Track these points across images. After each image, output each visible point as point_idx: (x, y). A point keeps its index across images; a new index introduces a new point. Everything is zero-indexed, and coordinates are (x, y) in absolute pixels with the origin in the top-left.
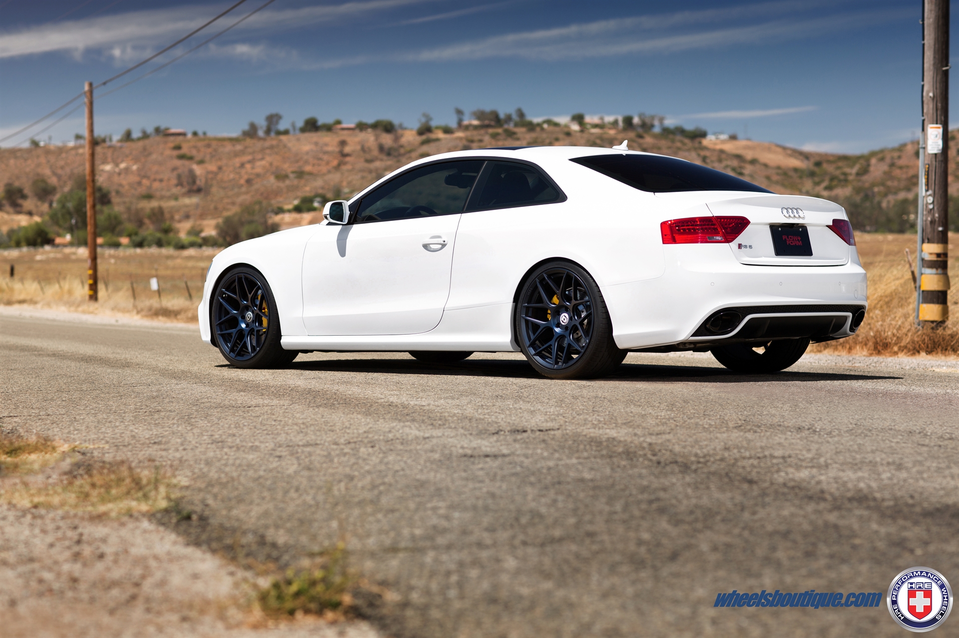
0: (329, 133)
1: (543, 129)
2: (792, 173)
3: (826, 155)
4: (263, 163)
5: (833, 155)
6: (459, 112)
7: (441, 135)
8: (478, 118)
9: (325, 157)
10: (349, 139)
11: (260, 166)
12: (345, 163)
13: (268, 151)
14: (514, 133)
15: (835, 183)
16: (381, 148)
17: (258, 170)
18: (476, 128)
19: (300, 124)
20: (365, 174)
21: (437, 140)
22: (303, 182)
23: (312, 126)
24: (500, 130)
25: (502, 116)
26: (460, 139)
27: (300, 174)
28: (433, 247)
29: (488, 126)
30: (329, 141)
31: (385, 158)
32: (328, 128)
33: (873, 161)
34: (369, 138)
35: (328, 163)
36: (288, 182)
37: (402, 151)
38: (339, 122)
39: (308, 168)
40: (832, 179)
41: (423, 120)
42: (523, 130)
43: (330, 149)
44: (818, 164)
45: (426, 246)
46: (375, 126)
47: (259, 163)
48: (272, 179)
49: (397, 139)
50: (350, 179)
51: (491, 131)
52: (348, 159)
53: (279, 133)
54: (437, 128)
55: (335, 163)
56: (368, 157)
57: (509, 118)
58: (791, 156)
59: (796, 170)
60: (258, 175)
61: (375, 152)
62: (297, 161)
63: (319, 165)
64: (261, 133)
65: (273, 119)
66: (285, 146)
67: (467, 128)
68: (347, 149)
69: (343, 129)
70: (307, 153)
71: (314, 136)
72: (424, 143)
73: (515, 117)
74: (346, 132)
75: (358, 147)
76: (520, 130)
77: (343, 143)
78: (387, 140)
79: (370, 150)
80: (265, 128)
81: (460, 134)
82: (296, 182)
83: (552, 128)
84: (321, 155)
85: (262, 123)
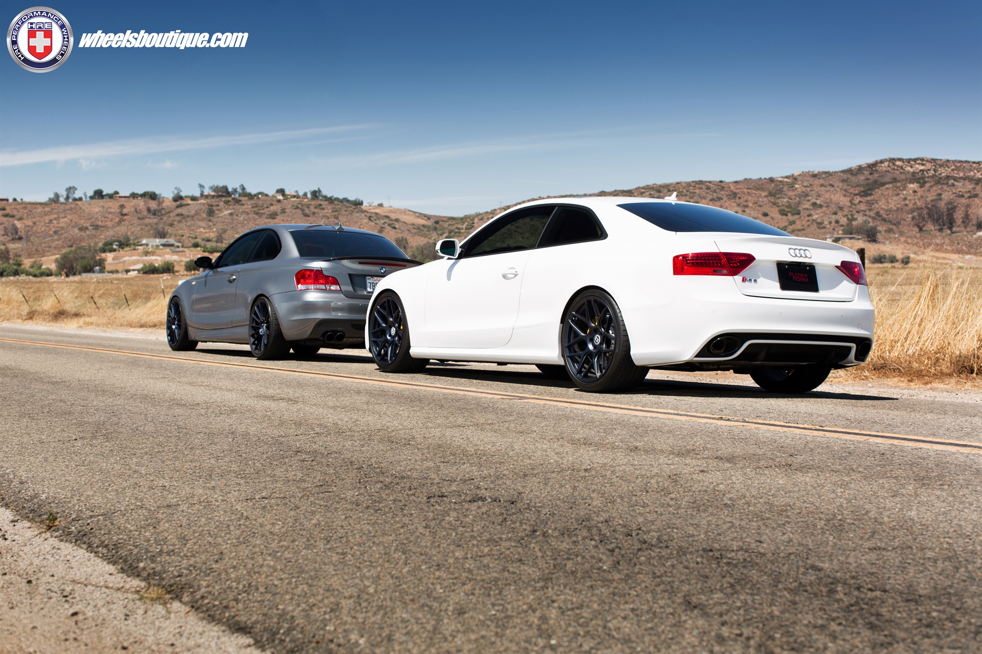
0: (111, 200)
1: (258, 198)
2: (422, 228)
3: (440, 217)
4: (66, 219)
5: (445, 217)
6: (201, 186)
7: (190, 202)
8: (214, 191)
9: (110, 216)
10: (125, 204)
11: (63, 222)
12: (124, 220)
13: (68, 212)
14: (240, 201)
15: (452, 234)
16: (149, 210)
17: (62, 225)
18: (213, 197)
19: (91, 193)
20: (143, 227)
21: (188, 205)
22: (99, 232)
23: (99, 194)
24: (230, 199)
25: (230, 190)
26: (204, 204)
27: (96, 227)
28: (509, 276)
29: (221, 196)
30: (113, 206)
31: (152, 217)
32: (111, 196)
33: (476, 220)
34: (141, 203)
35: (112, 220)
36: (88, 232)
37: (163, 212)
38: (117, 193)
39: (100, 223)
40: (450, 232)
41: (176, 192)
42: (246, 198)
43: (113, 210)
44: (437, 223)
45: (504, 276)
46: (144, 195)
47: (62, 220)
48: (76, 230)
49: (160, 204)
50: (133, 230)
51: (223, 199)
52: (126, 217)
53: (75, 200)
54: (186, 197)
55: (117, 220)
56: (139, 215)
57: (235, 190)
58: (418, 217)
59: (423, 226)
60: (62, 228)
61: (145, 213)
62: (90, 219)
63: (106, 221)
64: (62, 200)
65: (70, 190)
66: (81, 208)
67: (207, 197)
68: (125, 211)
69: (120, 197)
70: (97, 213)
71: (101, 202)
72: (178, 207)
73: (239, 190)
74: (123, 199)
75: (133, 210)
76: (244, 199)
77: (122, 206)
78: (153, 205)
79: (141, 212)
80: (65, 196)
81: (202, 201)
82: (93, 232)
83: (264, 198)
84: (107, 215)
85: (63, 193)
